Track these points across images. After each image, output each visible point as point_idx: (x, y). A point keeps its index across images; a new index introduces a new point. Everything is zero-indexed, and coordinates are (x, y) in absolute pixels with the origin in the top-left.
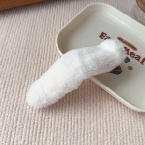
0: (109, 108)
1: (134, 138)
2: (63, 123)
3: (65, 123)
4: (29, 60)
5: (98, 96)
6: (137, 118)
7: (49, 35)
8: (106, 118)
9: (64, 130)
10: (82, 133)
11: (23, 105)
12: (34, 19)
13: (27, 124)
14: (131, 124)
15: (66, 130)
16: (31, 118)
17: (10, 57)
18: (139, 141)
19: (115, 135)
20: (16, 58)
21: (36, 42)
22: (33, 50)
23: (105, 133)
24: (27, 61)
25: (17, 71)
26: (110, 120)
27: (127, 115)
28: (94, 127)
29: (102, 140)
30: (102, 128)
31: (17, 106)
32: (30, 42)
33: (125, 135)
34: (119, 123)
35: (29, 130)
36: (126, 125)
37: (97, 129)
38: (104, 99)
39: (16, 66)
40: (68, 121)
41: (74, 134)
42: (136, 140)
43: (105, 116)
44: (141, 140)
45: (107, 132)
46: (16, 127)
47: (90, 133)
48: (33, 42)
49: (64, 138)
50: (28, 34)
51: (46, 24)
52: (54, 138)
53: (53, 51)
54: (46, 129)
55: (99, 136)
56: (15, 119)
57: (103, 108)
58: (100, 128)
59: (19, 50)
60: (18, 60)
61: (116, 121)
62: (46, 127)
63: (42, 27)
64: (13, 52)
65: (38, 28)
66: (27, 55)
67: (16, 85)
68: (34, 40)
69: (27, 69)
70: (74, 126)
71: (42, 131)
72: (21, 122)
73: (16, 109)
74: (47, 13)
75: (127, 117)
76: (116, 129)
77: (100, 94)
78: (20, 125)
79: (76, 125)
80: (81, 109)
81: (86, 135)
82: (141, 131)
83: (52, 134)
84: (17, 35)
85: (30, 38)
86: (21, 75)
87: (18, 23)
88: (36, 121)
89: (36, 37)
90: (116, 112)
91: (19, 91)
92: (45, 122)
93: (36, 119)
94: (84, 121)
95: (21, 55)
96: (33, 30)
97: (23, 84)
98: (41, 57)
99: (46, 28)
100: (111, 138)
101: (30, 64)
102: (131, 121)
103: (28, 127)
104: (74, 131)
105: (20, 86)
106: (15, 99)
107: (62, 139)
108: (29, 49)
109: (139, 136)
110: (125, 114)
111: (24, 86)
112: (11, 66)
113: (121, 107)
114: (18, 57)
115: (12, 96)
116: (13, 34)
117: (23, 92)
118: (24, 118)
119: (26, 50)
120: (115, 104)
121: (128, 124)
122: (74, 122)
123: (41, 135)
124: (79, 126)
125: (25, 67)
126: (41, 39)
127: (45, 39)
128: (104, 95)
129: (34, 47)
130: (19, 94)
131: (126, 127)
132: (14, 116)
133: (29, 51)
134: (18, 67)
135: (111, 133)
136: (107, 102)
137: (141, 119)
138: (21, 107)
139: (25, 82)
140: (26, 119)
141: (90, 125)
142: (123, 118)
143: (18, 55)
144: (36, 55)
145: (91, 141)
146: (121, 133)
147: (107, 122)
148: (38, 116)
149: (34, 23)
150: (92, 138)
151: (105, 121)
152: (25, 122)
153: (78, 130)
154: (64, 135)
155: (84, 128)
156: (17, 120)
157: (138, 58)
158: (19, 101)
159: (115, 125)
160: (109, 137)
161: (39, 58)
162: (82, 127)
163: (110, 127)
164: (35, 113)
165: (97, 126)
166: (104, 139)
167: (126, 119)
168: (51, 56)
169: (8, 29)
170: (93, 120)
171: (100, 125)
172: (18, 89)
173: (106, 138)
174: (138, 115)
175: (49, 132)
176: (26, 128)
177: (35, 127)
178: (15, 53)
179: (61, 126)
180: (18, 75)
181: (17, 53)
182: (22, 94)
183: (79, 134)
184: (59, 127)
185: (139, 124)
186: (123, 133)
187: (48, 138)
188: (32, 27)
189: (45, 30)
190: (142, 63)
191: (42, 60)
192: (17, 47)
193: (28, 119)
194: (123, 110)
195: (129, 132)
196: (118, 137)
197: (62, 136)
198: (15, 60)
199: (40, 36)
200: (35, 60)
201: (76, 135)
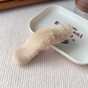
0: (62, 64)
1: (78, 82)
2: (33, 73)
3: (34, 73)
4: (13, 37)
5: (55, 57)
6: (79, 69)
7: (25, 24)
8: (60, 69)
9: (34, 77)
10: (45, 79)
11: (9, 63)
12: (17, 15)
13: (10, 73)
14: (76, 73)
15: (35, 77)
16: (13, 70)
17: (2, 36)
18: (82, 83)
19: (66, 80)
20: (5, 36)
21: (18, 27)
22: (16, 32)
23: (60, 79)
24: (12, 37)
25: (6, 43)
26: (62, 71)
27: (73, 68)
28: (53, 75)
29: (58, 83)
30: (58, 76)
31: (5, 63)
32: (14, 27)
33: (72, 80)
34: (68, 72)
35: (12, 78)
36: (73, 74)
37: (55, 77)
38: (58, 59)
39: (5, 40)
40: (36, 71)
41: (40, 79)
42: (79, 83)
43: (59, 69)
44: (83, 83)
45: (61, 78)
46: (4, 75)
47: (50, 79)
48: (16, 27)
49: (33, 82)
50: (13, 23)
51: (23, 18)
52: (27, 82)
53: (27, 32)
54: (22, 77)
55: (56, 81)
56: (3, 71)
57: (58, 64)
58: (57, 76)
59: (7, 31)
60: (7, 37)
61: (66, 72)
62: (22, 75)
63: (22, 19)
64: (4, 33)
65: (19, 20)
66: (12, 34)
67: (5, 51)
68: (16, 26)
69: (12, 42)
70: (40, 74)
71: (20, 78)
72: (6, 73)
73: (4, 65)
74: (25, 12)
75: (73, 69)
76: (67, 76)
77: (56, 56)
78: (6, 74)
79: (41, 74)
80: (44, 64)
81: (47, 80)
82: (83, 77)
83: (26, 80)
84: (7, 24)
85: (14, 25)
86: (8, 45)
87: (7, 17)
88: (16, 72)
89: (18, 24)
90: (66, 66)
91: (7, 55)
92: (22, 72)
93: (16, 71)
94: (46, 72)
95: (8, 34)
96: (16, 21)
97: (9, 50)
98: (20, 35)
99: (24, 20)
100: (63, 81)
101: (13, 39)
102: (76, 72)
103: (11, 75)
104: (40, 78)
105: (7, 51)
106: (4, 59)
107: (32, 82)
108: (14, 31)
109: (81, 81)
110: (72, 67)
111: (9, 51)
112: (2, 40)
113: (69, 63)
114: (6, 35)
115: (2, 57)
116: (5, 23)
117: (8, 55)
118: (9, 70)
119: (12, 31)
120: (65, 61)
121: (74, 73)
122: (40, 72)
123: (19, 80)
124: (43, 75)
125: (10, 40)
126: (20, 26)
127: (23, 25)
128: (58, 56)
129: (16, 30)
130: (6, 56)
131: (73, 75)
132: (3, 69)
133: (13, 32)
134: (6, 41)
135: (63, 79)
136: (60, 60)
137: (82, 70)
138: (7, 64)
139: (10, 49)
140: (10, 70)
141: (50, 74)
142: (71, 69)
143: (7, 34)
144: (18, 34)
145: (51, 84)
146: (70, 78)
147: (60, 72)
148: (18, 69)
149: (17, 17)
150: (52, 82)
151: (59, 71)
152: (10, 72)
153: (42, 77)
154: (33, 80)
155: (46, 76)
156: (4, 71)
157: (78, 35)
158: (6, 60)
159: (66, 74)
160: (62, 81)
161: (19, 36)
162: (45, 75)
163: (63, 75)
164: (16, 67)
165: (54, 75)
166: (59, 82)
167: (73, 70)
168: (26, 35)
169: (2, 20)
170: (52, 71)
171: (56, 74)
172: (6, 53)
173: (60, 82)
174: (80, 68)
175: (24, 79)
176: (10, 76)
177: (15, 76)
178: (5, 33)
179: (32, 75)
180: (6, 45)
181: (6, 33)
182: (8, 56)
183: (43, 79)
184: (31, 75)
185: (81, 73)
186: (71, 78)
187: (24, 82)
188: (16, 19)
189: (23, 21)
190: (81, 37)
191: (21, 37)
192: (6, 30)
193: (11, 71)
194: (70, 65)
195: (75, 78)
196: (68, 81)
197: (32, 81)
198: (5, 37)
199: (20, 24)
200: (16, 37)
201: (41, 80)
